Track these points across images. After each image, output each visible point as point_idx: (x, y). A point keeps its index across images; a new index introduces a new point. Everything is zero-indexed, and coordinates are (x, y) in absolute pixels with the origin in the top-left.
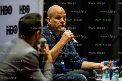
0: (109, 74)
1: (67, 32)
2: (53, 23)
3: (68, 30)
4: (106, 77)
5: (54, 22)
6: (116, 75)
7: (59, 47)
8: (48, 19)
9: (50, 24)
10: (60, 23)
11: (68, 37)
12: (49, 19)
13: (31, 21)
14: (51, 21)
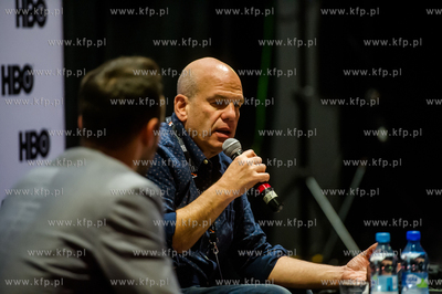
0: (395, 279)
1: (249, 157)
2: (195, 115)
3: (250, 151)
4: (386, 288)
5: (202, 115)
6: (419, 281)
7: (216, 204)
8: (178, 99)
9: (182, 119)
10: (220, 120)
11: (249, 175)
12: (183, 100)
13: (127, 85)
14: (187, 107)
